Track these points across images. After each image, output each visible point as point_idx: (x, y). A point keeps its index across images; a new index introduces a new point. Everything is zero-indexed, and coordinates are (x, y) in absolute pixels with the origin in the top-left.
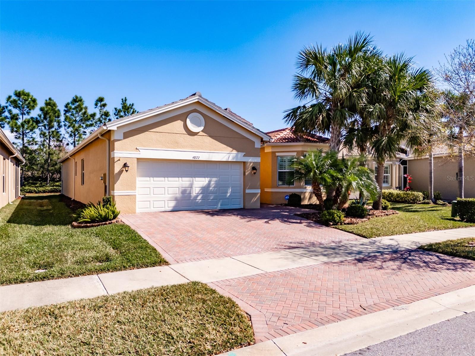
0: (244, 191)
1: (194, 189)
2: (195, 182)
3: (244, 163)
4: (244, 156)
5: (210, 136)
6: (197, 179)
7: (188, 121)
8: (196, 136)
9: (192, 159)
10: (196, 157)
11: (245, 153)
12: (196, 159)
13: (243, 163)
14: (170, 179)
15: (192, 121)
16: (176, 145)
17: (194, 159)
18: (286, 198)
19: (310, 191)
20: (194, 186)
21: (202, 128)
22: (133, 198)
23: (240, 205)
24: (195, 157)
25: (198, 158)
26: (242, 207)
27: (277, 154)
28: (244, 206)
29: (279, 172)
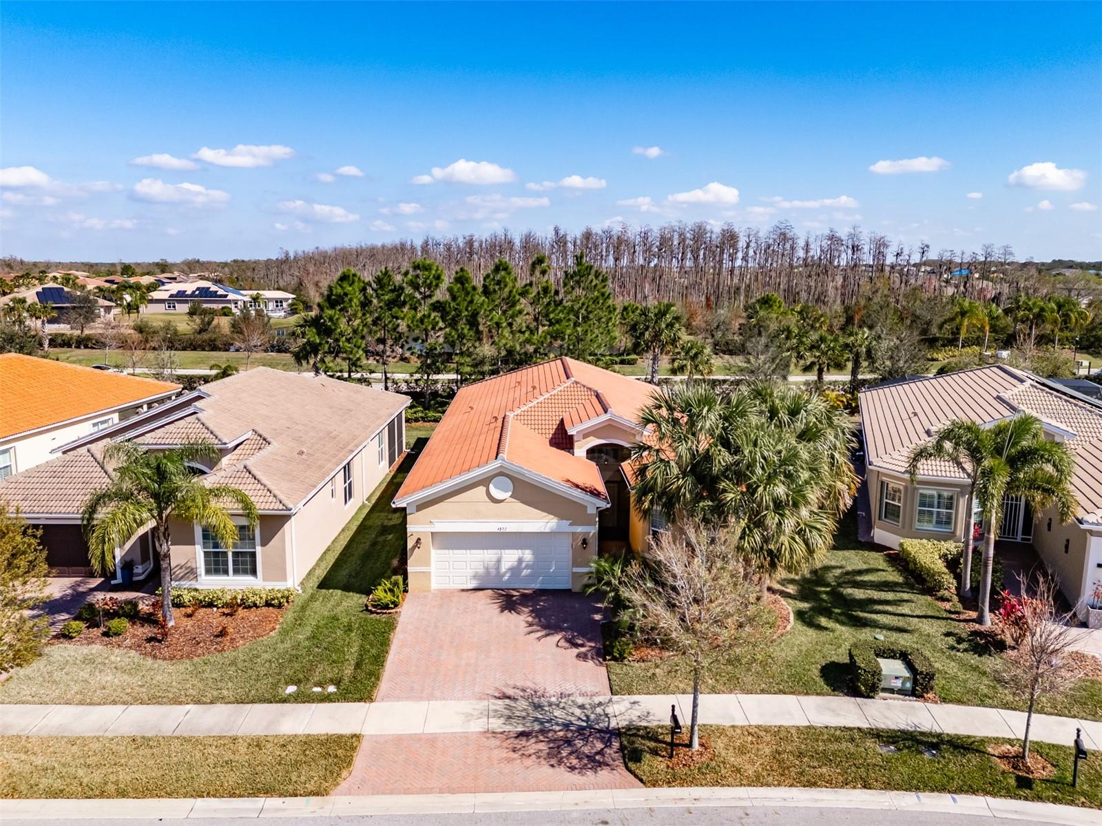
1: (503, 563)
2: (504, 555)
3: (572, 533)
5: (522, 502)
6: (507, 551)
7: (491, 487)
8: (502, 503)
11: (571, 522)
13: (569, 533)
14: (472, 551)
15: (496, 487)
16: (477, 515)
20: (503, 560)
21: (510, 493)
22: (427, 575)
23: (567, 584)
28: (572, 587)
29: (652, 530)
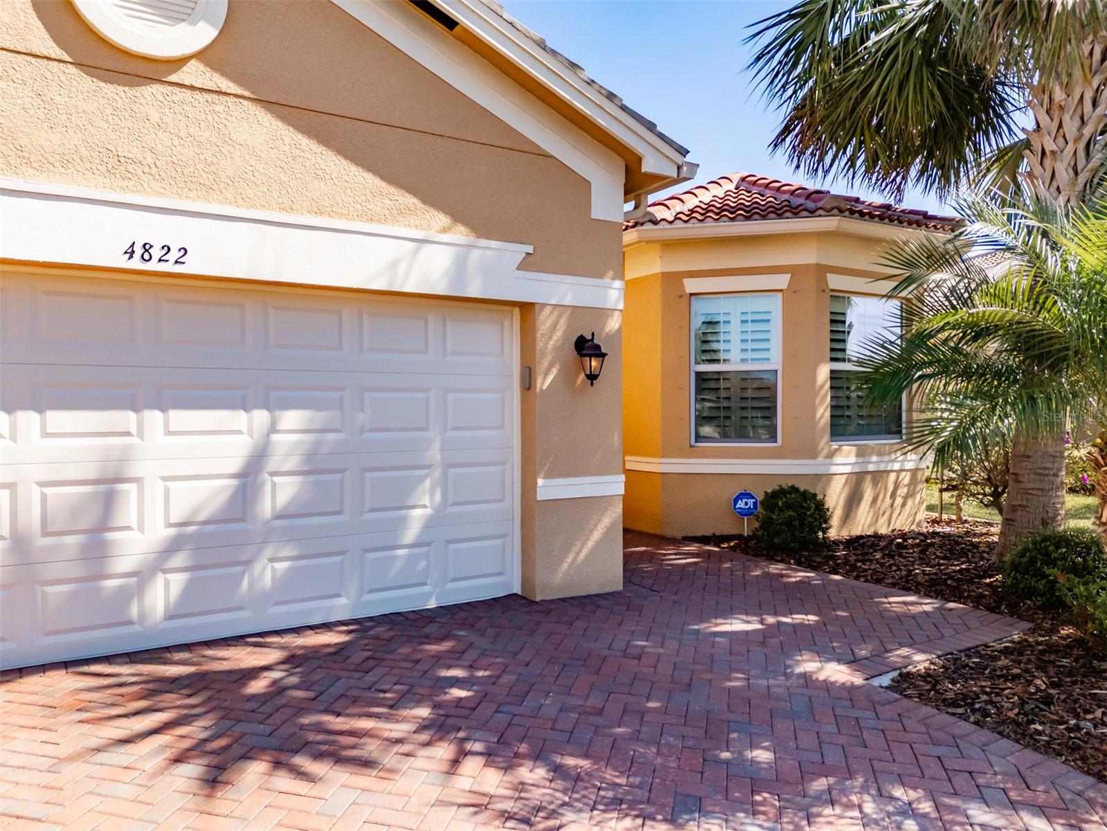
0: (528, 487)
3: (526, 309)
4: (527, 264)
8: (156, 88)
9: (122, 262)
10: (156, 253)
11: (530, 249)
12: (153, 266)
13: (517, 311)
17: (136, 264)
18: (741, 504)
19: (848, 469)
23: (501, 574)
24: (146, 248)
25: (173, 256)
26: (517, 589)
27: (691, 285)
28: (526, 581)
29: (698, 374)
